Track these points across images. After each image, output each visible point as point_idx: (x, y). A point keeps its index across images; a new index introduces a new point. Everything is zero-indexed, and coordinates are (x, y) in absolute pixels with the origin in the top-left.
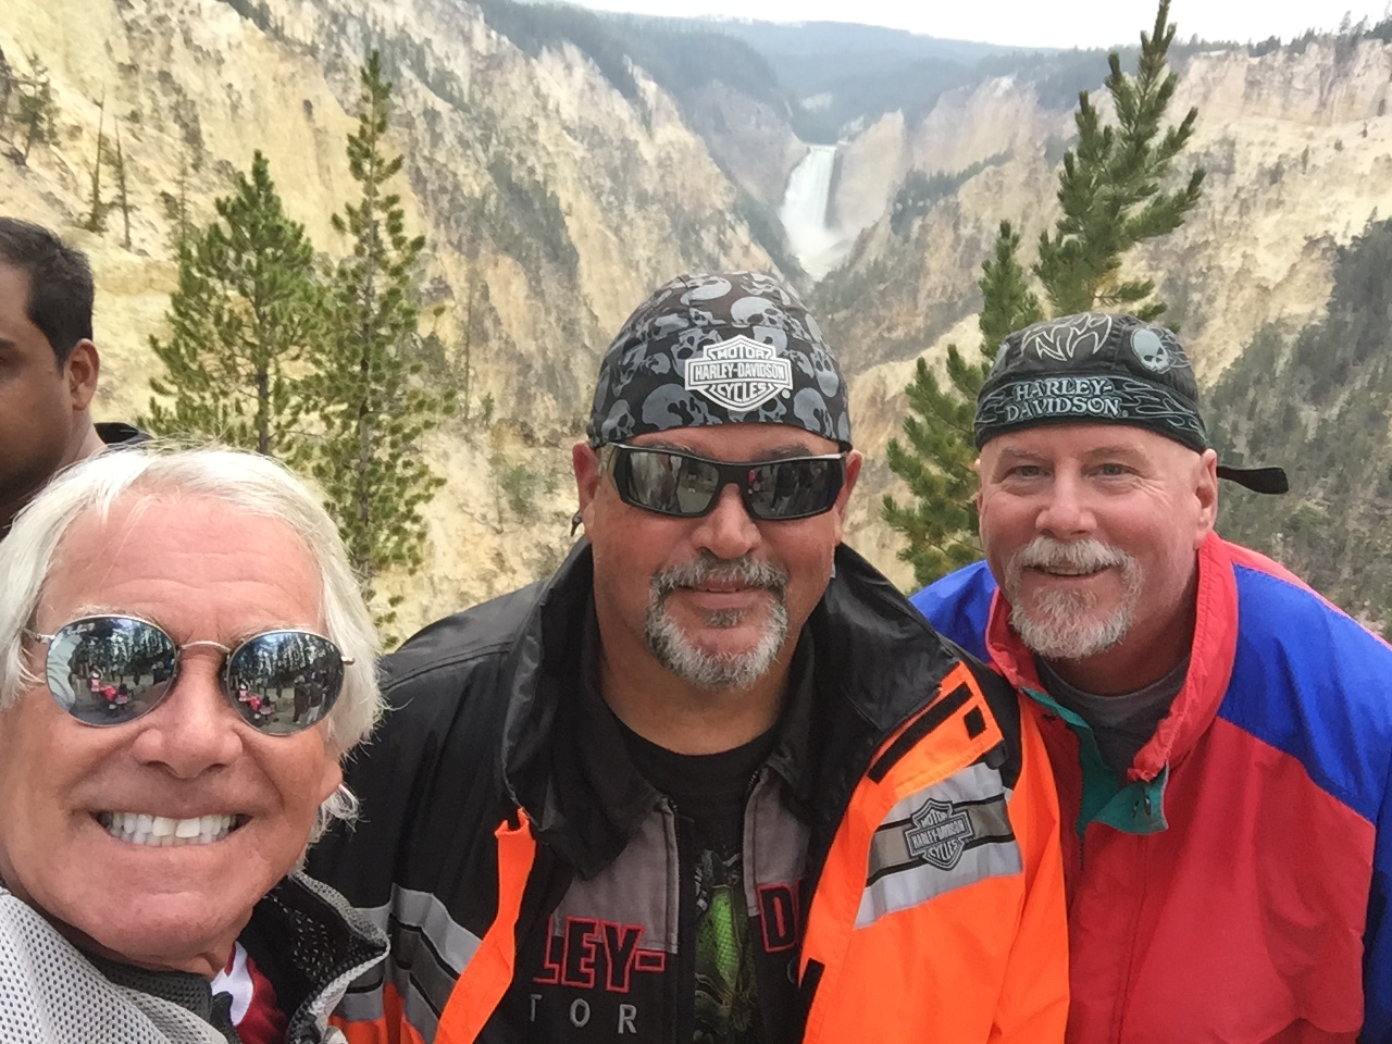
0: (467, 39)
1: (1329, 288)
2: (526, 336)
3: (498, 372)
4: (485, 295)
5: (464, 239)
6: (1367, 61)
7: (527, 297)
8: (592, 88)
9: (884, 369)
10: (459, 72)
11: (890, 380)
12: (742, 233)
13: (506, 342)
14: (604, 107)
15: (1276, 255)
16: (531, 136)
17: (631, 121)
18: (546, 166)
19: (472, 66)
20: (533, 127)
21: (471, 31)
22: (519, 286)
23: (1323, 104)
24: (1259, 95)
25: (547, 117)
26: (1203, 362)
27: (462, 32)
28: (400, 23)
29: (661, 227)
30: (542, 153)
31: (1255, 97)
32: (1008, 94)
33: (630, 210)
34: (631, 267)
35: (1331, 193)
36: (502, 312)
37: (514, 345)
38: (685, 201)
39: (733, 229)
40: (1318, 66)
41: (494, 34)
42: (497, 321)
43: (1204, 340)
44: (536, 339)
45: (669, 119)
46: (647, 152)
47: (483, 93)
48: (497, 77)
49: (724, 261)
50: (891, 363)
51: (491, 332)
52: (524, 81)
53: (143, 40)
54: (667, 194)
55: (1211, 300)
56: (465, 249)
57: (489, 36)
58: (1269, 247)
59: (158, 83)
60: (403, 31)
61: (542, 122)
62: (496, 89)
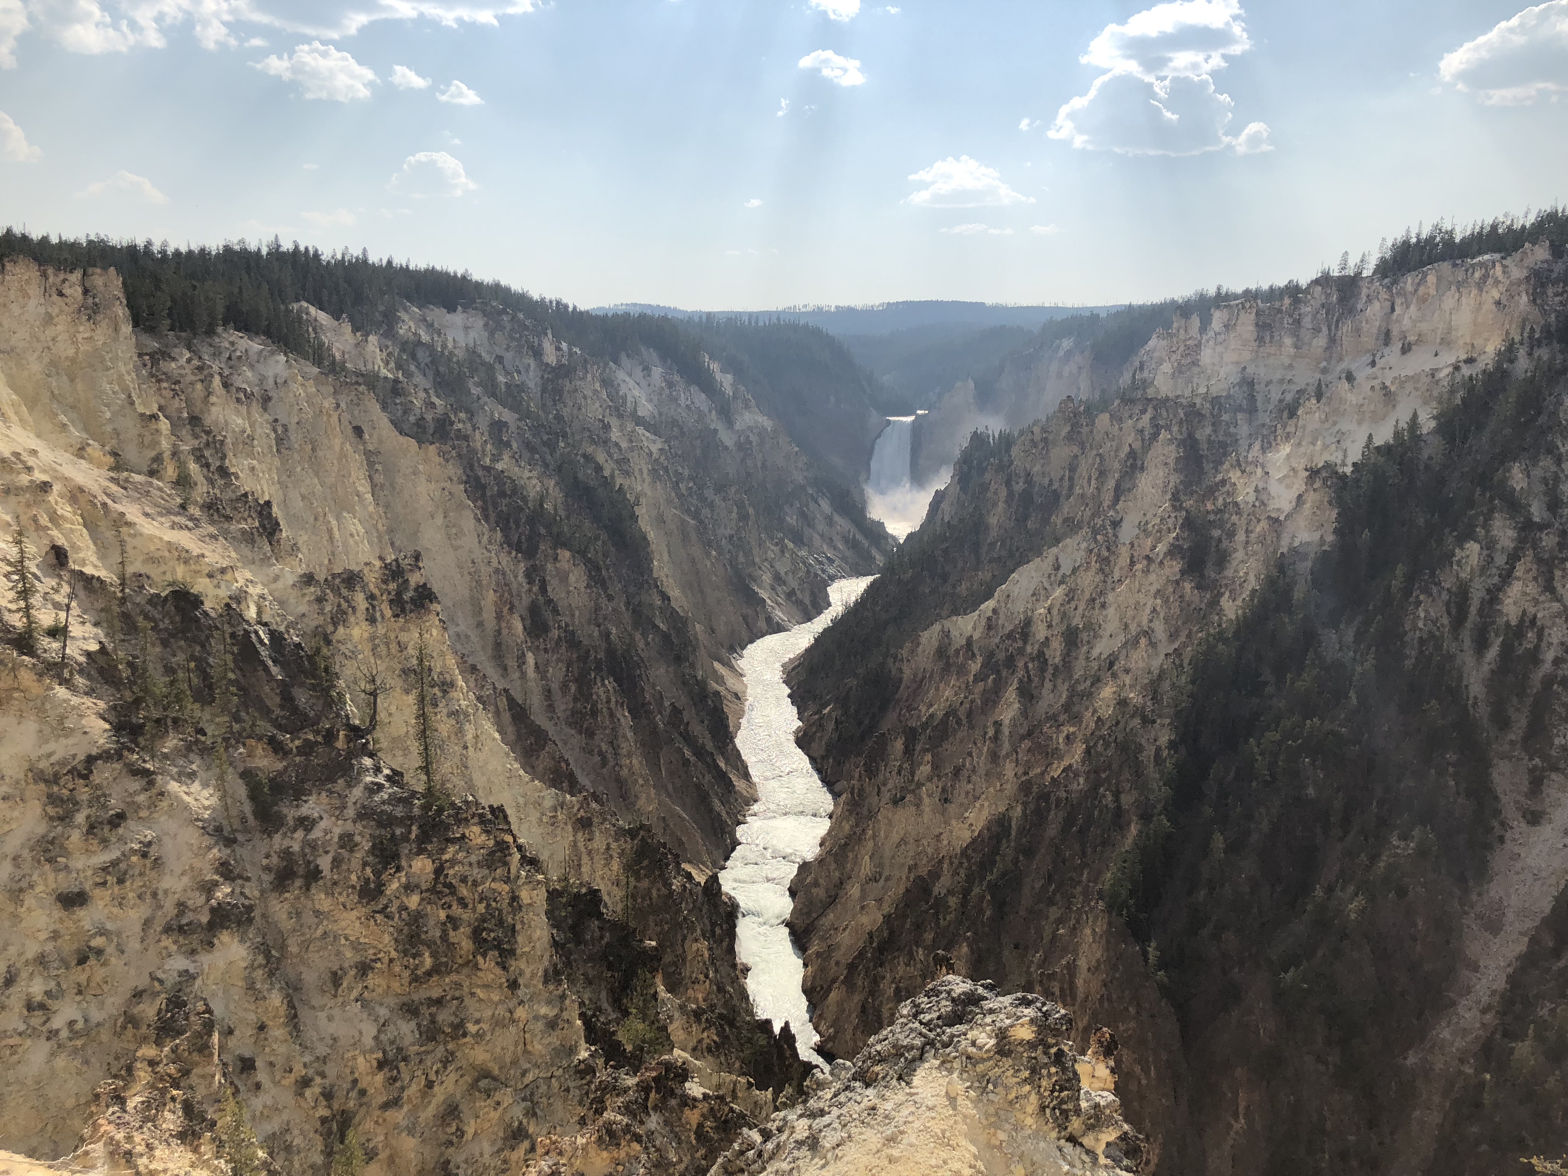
0: (537, 353)
1: (1334, 514)
2: (589, 623)
3: (559, 660)
4: (543, 589)
5: (523, 538)
6: (1368, 296)
7: (588, 586)
8: (671, 385)
9: (947, 624)
10: (531, 385)
11: (954, 633)
12: (825, 506)
13: (565, 631)
14: (682, 401)
15: (1288, 487)
16: (603, 436)
17: (710, 411)
18: (617, 462)
19: (542, 377)
20: (607, 427)
21: (540, 345)
22: (577, 577)
23: (1332, 340)
24: (1272, 337)
25: (620, 416)
26: (1227, 594)
27: (531, 347)
28: (472, 345)
29: (740, 506)
30: (614, 450)
31: (1267, 339)
32: (1069, 354)
33: (709, 493)
34: (709, 546)
35: (1335, 423)
36: (562, 605)
37: (573, 633)
38: (767, 479)
39: (816, 502)
40: (1323, 306)
41: (564, 346)
42: (556, 611)
43: (1229, 573)
44: (599, 626)
45: (747, 407)
46: (726, 438)
47: (554, 401)
48: (568, 386)
49: (807, 531)
50: (954, 618)
51: (551, 623)
52: (597, 386)
53: (173, 390)
54: (749, 475)
55: (1231, 534)
56: (524, 546)
57: (558, 349)
58: (1280, 480)
59: (188, 427)
60: (474, 352)
61: (614, 422)
62: (566, 395)
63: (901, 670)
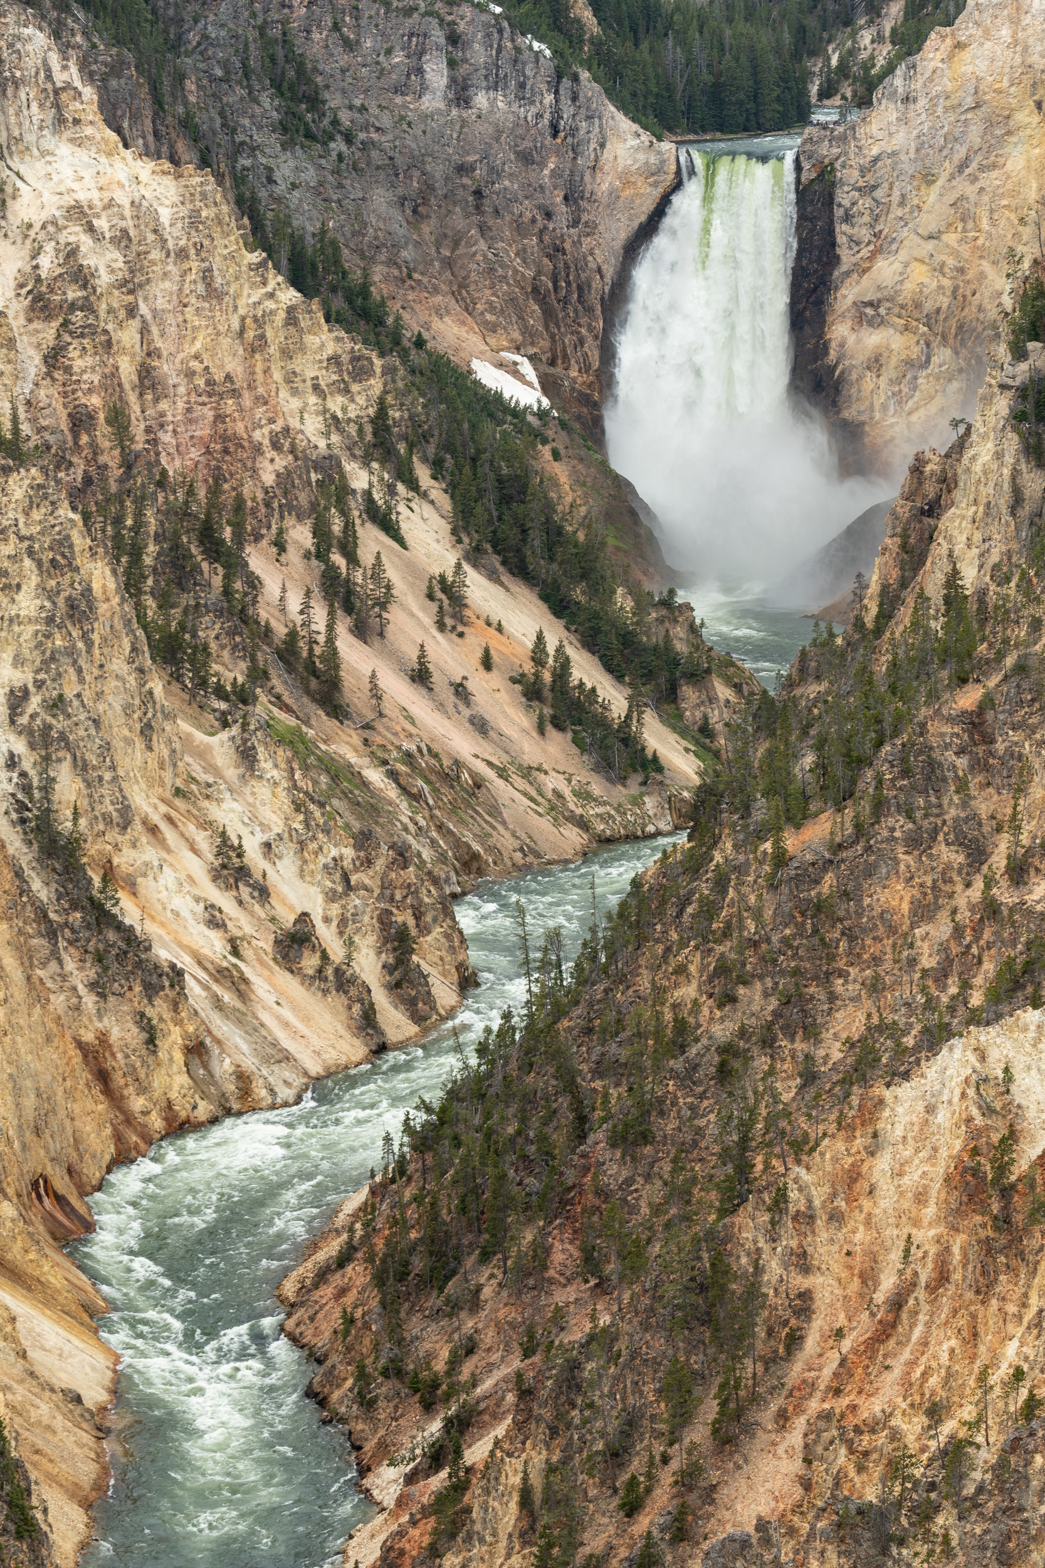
29: (55, 560)
38: (166, 437)
45: (60, 121)
49: (355, 656)
63: (802, 1261)
